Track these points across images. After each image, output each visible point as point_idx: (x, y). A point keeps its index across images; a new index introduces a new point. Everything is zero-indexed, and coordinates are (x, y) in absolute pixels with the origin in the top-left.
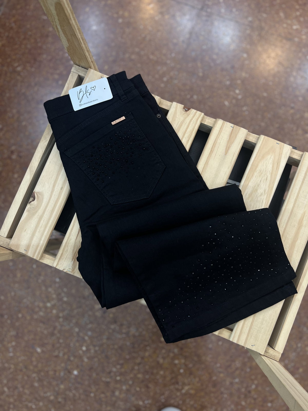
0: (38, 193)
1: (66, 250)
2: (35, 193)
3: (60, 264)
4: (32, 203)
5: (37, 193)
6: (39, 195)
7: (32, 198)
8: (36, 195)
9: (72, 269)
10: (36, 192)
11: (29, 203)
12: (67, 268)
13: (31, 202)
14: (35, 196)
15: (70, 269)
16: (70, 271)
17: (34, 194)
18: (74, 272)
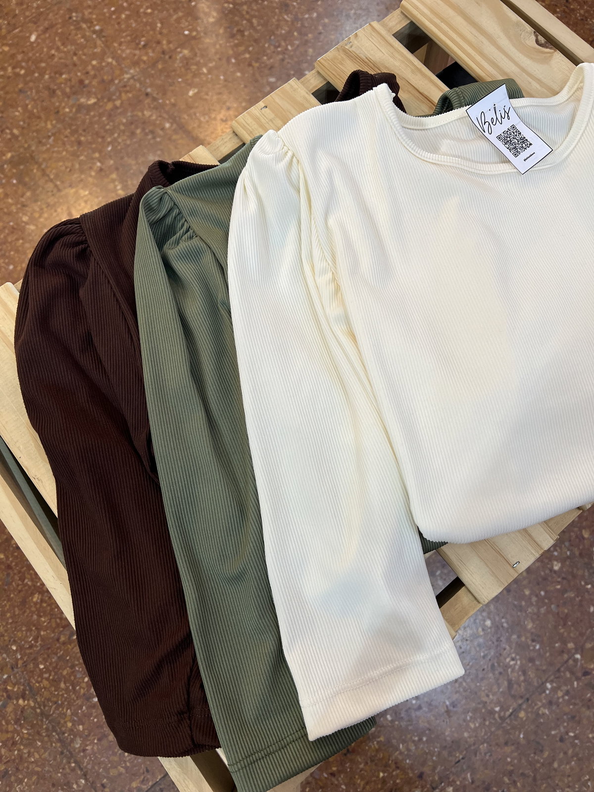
0: (551, 57)
1: (397, 55)
2: (552, 51)
3: (373, 34)
4: (534, 38)
5: (549, 55)
6: (545, 55)
7: (543, 42)
8: (548, 50)
9: (350, 49)
10: (553, 53)
11: (534, 32)
12: (356, 42)
13: (537, 36)
14: (547, 47)
15: (351, 47)
16: (346, 45)
17: (551, 48)
18: (341, 51)
